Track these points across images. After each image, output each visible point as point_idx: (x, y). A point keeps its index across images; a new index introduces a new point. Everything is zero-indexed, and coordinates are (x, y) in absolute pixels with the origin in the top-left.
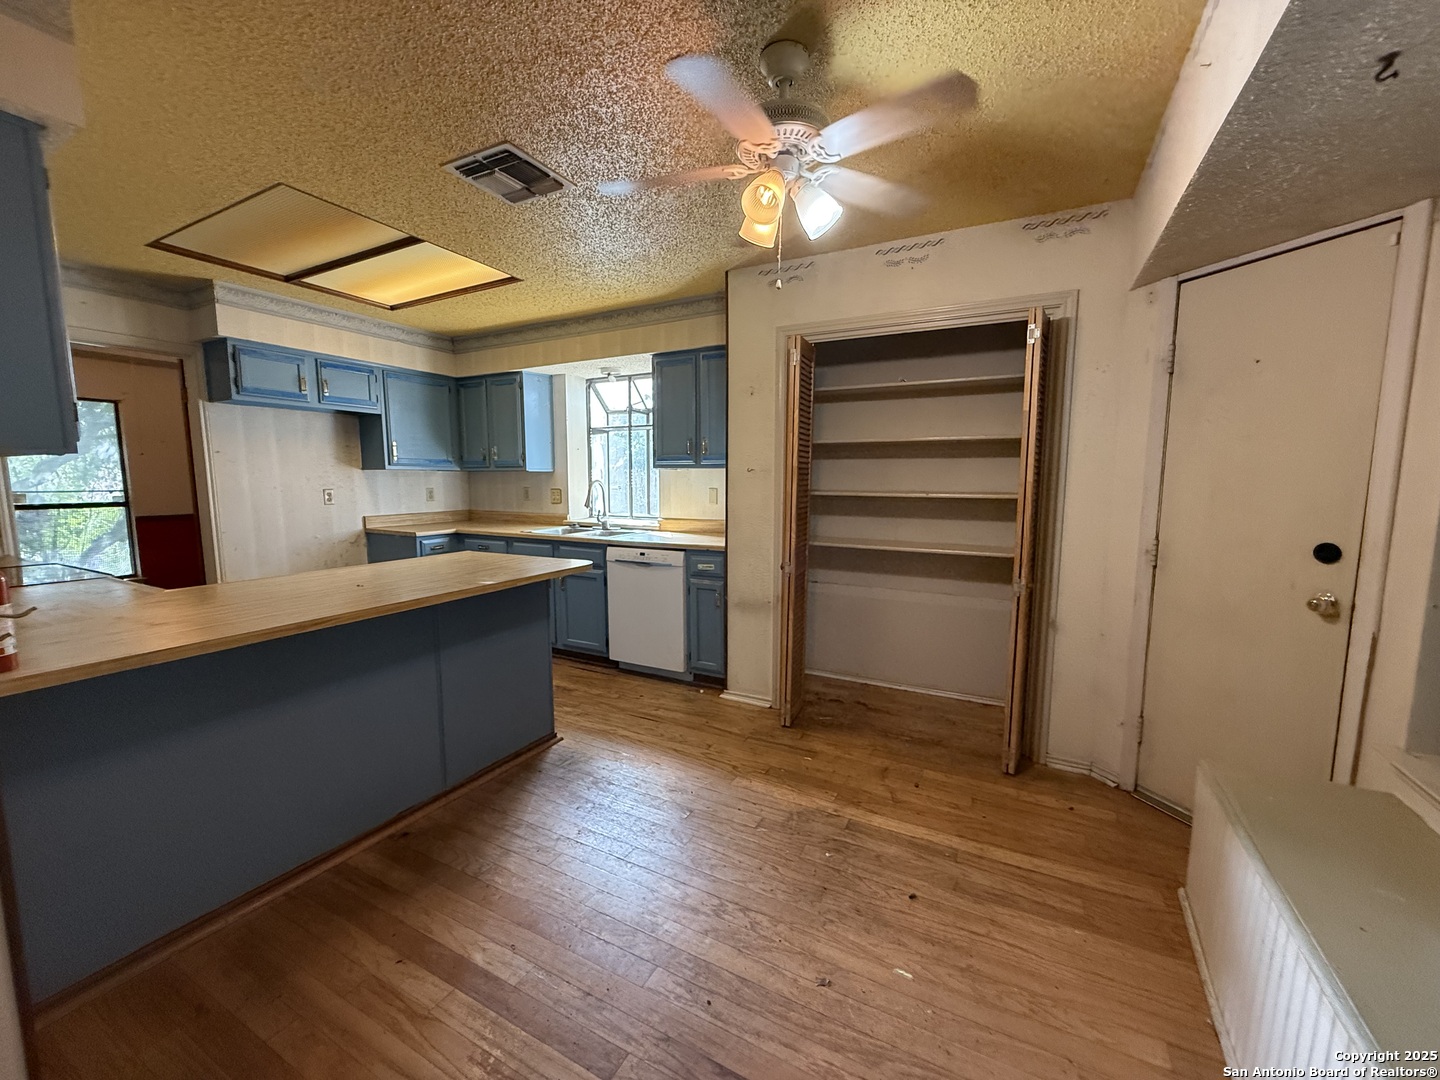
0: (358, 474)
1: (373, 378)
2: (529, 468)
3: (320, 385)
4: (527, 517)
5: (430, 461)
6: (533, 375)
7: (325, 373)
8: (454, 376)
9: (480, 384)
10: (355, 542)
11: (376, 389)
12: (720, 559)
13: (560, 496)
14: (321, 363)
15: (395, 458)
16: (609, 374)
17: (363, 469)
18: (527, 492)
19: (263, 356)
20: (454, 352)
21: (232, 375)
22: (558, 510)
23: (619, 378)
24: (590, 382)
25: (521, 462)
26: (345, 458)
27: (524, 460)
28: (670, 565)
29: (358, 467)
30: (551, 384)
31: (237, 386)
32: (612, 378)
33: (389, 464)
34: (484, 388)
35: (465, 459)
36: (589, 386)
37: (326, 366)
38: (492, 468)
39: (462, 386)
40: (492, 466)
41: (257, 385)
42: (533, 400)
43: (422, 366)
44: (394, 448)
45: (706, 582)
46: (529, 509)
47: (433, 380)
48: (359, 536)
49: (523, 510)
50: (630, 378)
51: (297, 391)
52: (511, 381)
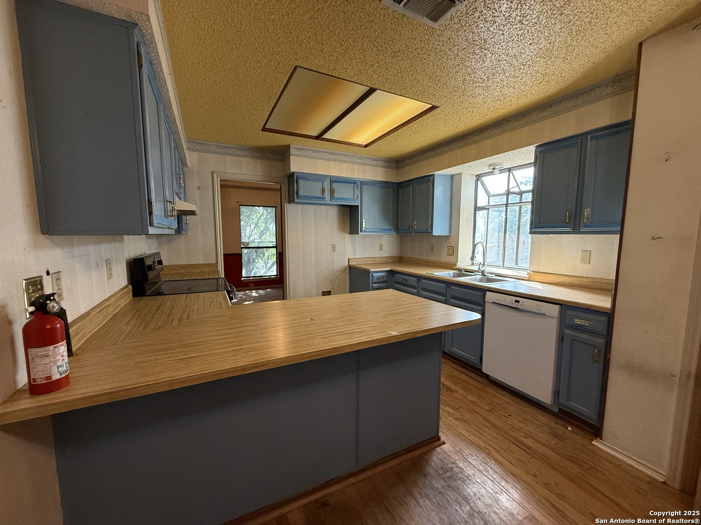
0: (347, 237)
1: (356, 186)
2: (435, 233)
3: (332, 191)
4: (432, 262)
5: (381, 229)
6: (441, 175)
7: (335, 185)
8: (396, 182)
9: (410, 185)
10: (344, 271)
11: (357, 193)
12: (604, 319)
13: (453, 251)
14: (334, 180)
15: (364, 229)
16: (494, 169)
17: (350, 234)
18: (432, 247)
19: (308, 179)
20: (397, 168)
21: (295, 190)
22: (451, 259)
23: (502, 171)
24: (478, 177)
25: (430, 230)
26: (342, 229)
27: (432, 229)
28: (544, 315)
29: (347, 233)
30: (452, 180)
31: (297, 196)
32: (496, 171)
33: (361, 232)
34: (412, 186)
35: (399, 228)
36: (478, 180)
37: (335, 182)
38: (414, 233)
39: (400, 187)
40: (413, 231)
41: (305, 194)
42: (440, 192)
43: (380, 178)
44: (364, 223)
45: (584, 336)
46: (433, 258)
47: (385, 185)
48: (346, 268)
49: (430, 258)
50: (509, 170)
51: (321, 196)
52: (428, 180)
